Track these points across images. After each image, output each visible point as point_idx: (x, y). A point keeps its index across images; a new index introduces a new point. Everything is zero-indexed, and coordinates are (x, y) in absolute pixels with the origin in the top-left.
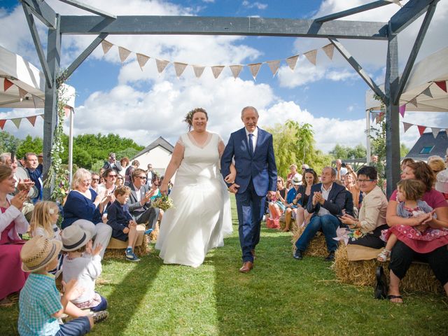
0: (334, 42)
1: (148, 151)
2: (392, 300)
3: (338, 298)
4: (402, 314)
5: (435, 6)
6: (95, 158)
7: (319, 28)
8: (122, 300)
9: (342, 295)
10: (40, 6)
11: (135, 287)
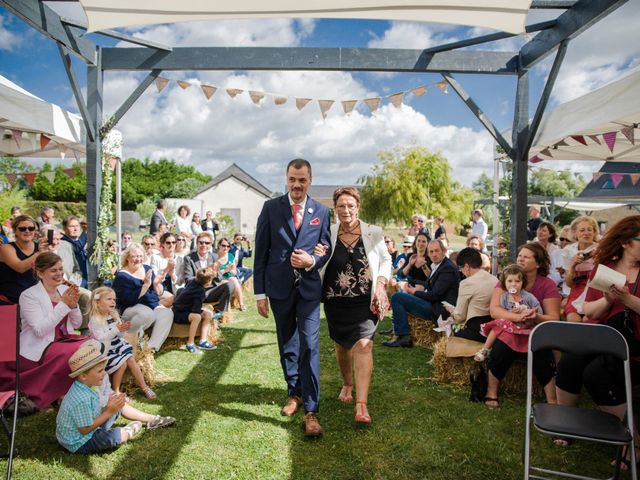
0: (448, 78)
1: (217, 184)
2: (488, 403)
3: (428, 399)
4: (491, 419)
5: (566, 46)
6: (142, 193)
7: (428, 61)
8: (188, 400)
9: (433, 396)
10: (78, 42)
11: (202, 385)
